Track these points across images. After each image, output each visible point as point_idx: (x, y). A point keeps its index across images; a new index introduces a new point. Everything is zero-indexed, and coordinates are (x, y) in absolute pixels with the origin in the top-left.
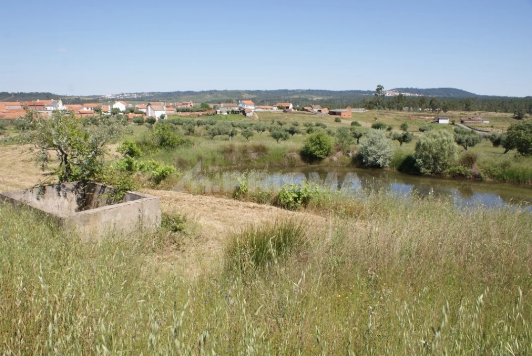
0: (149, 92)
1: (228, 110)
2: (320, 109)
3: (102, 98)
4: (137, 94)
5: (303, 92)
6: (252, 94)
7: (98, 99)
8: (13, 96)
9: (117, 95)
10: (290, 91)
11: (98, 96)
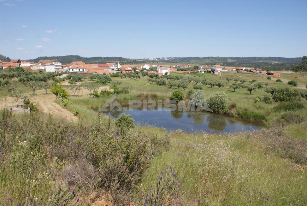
0: (173, 57)
1: (205, 70)
2: (261, 71)
3: (148, 60)
4: (167, 58)
5: (266, 59)
6: (233, 60)
7: (145, 61)
8: (104, 59)
9: (156, 59)
10: (258, 58)
11: (146, 59)
